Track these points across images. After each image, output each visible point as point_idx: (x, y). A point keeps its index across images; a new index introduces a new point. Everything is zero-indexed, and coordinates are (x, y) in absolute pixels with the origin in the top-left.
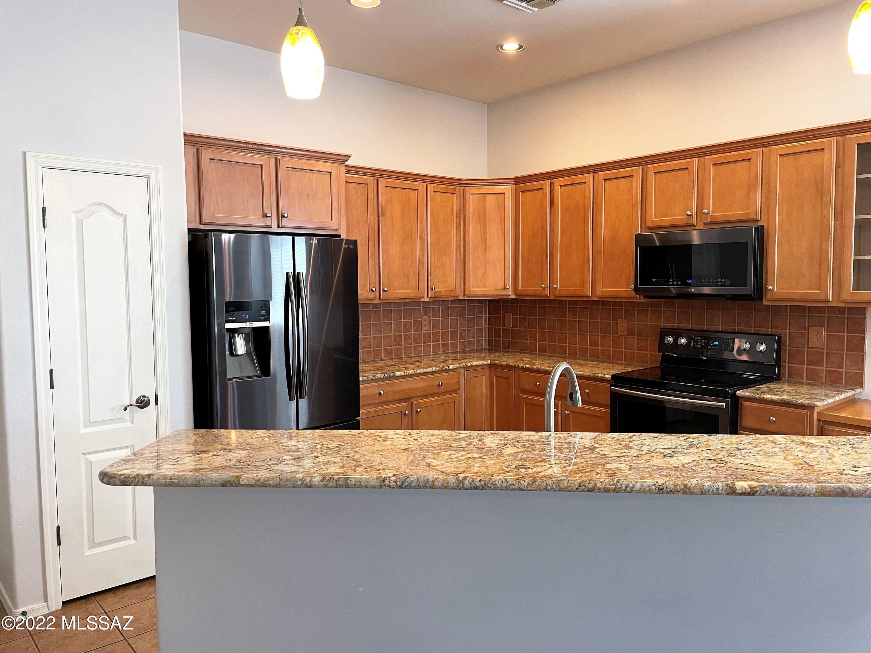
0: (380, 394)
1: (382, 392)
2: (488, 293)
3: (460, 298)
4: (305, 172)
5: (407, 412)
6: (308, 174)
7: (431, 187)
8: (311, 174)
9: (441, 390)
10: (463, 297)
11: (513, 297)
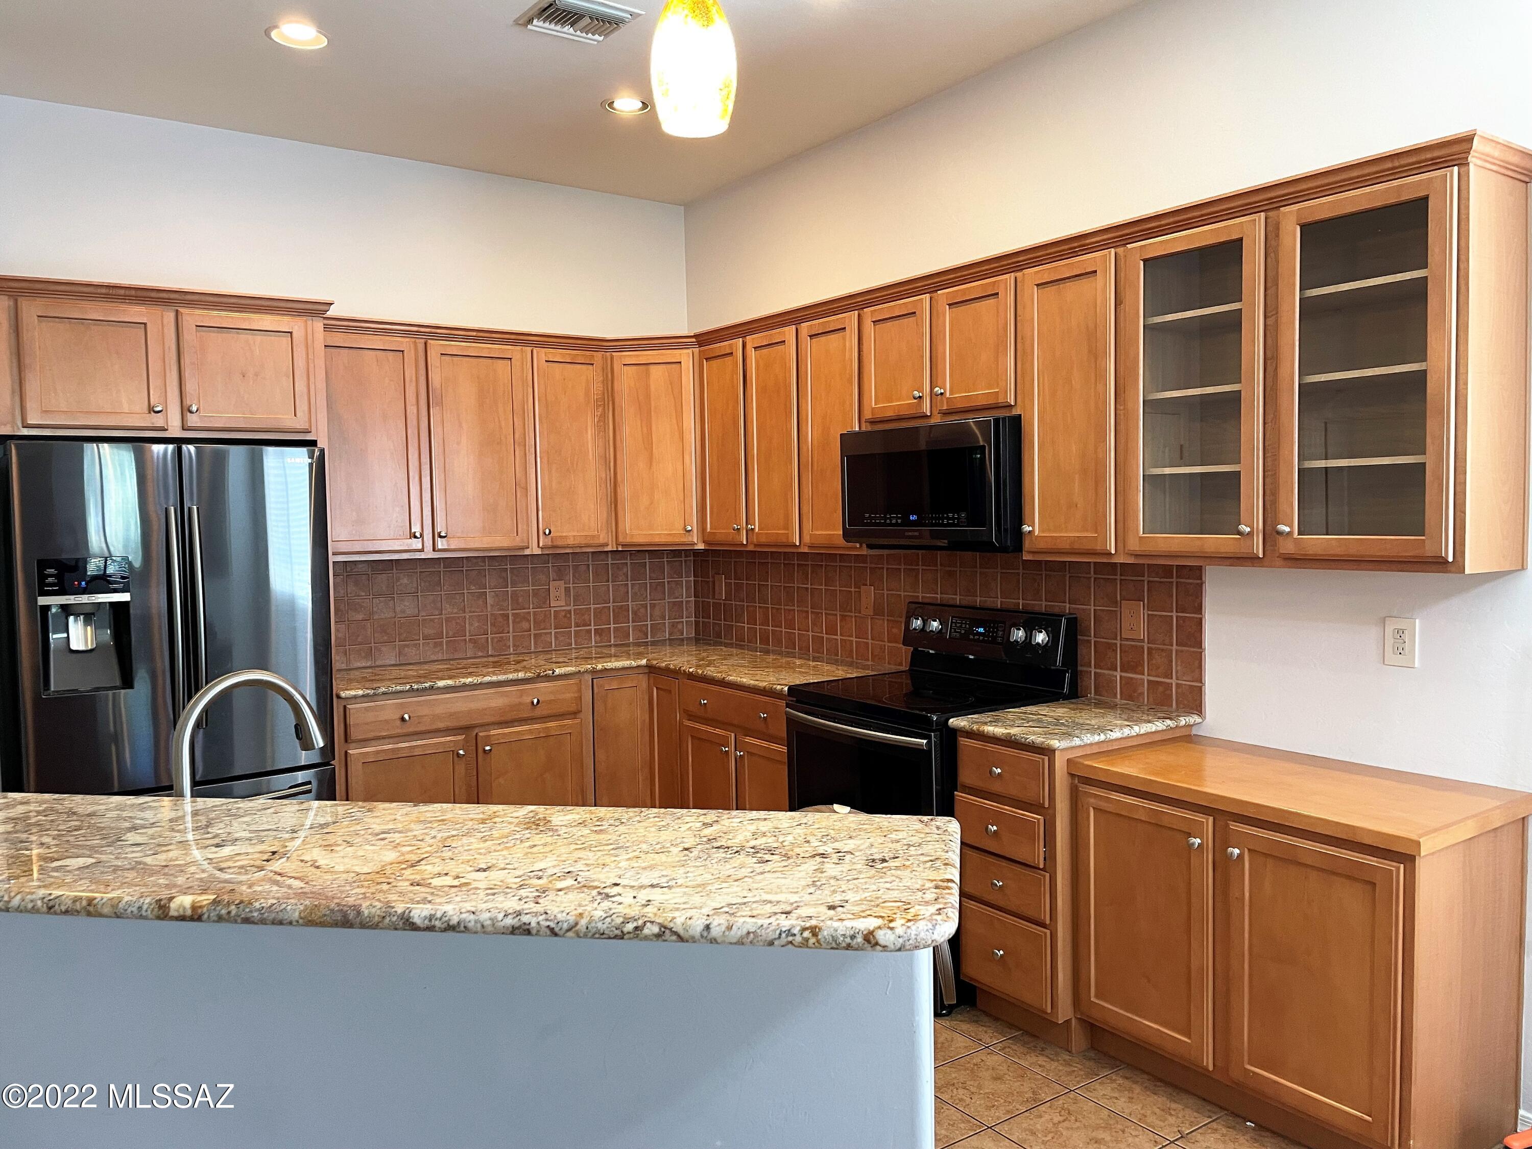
0: (403, 719)
1: (406, 716)
2: (657, 540)
3: (609, 548)
4: (238, 333)
5: (461, 752)
6: (244, 336)
7: (541, 354)
8: (250, 337)
9: (538, 712)
10: (615, 546)
11: (701, 546)
